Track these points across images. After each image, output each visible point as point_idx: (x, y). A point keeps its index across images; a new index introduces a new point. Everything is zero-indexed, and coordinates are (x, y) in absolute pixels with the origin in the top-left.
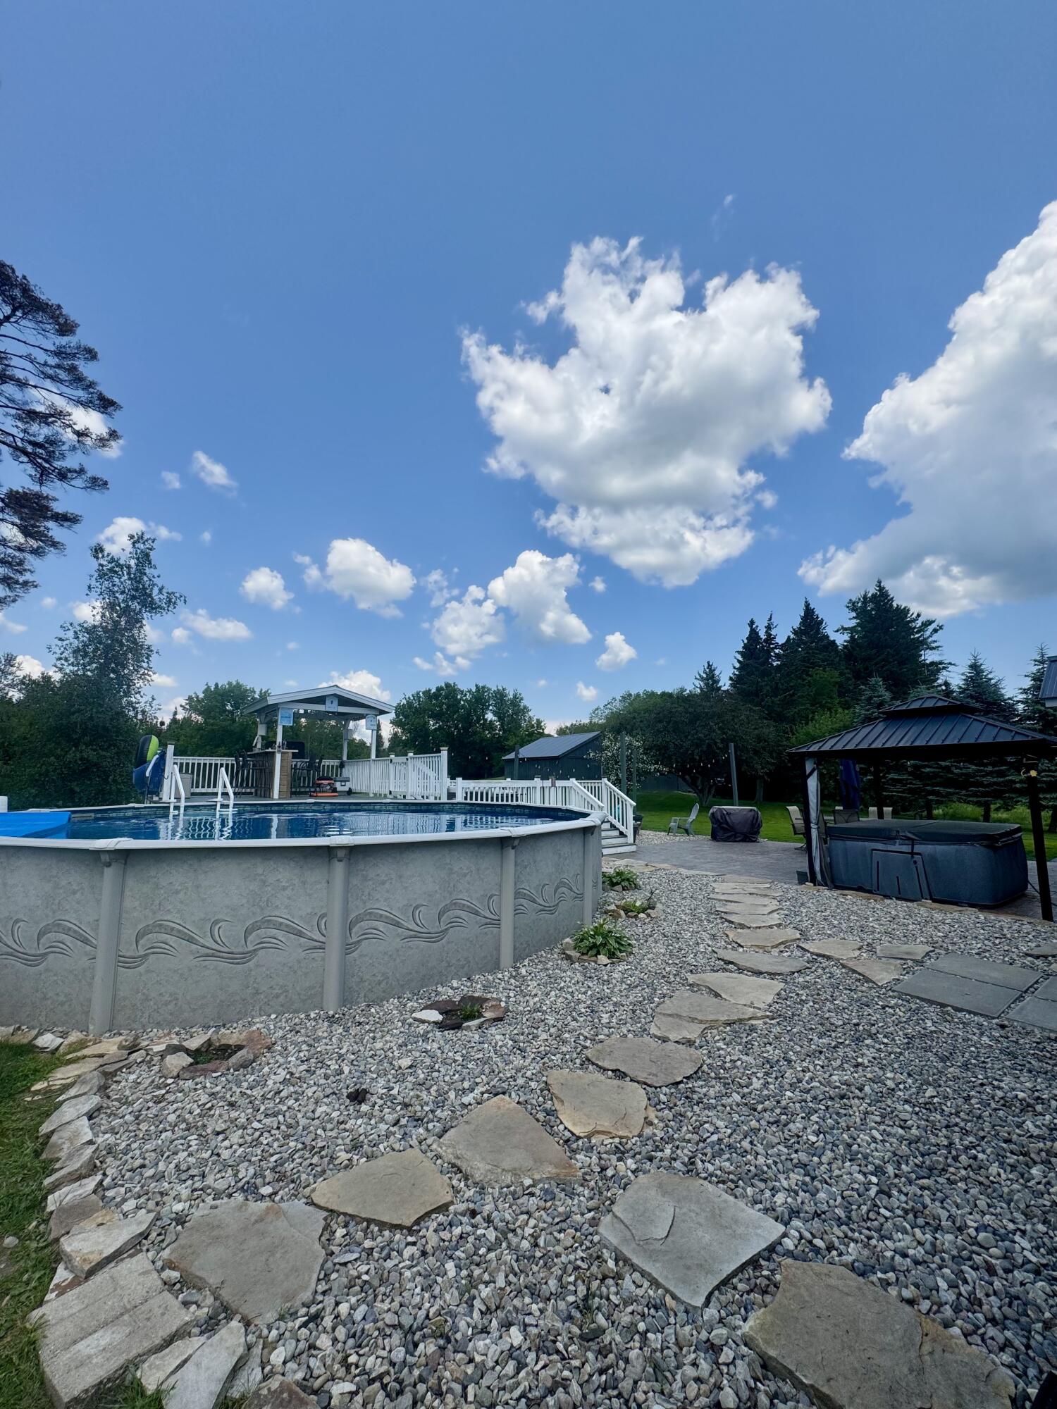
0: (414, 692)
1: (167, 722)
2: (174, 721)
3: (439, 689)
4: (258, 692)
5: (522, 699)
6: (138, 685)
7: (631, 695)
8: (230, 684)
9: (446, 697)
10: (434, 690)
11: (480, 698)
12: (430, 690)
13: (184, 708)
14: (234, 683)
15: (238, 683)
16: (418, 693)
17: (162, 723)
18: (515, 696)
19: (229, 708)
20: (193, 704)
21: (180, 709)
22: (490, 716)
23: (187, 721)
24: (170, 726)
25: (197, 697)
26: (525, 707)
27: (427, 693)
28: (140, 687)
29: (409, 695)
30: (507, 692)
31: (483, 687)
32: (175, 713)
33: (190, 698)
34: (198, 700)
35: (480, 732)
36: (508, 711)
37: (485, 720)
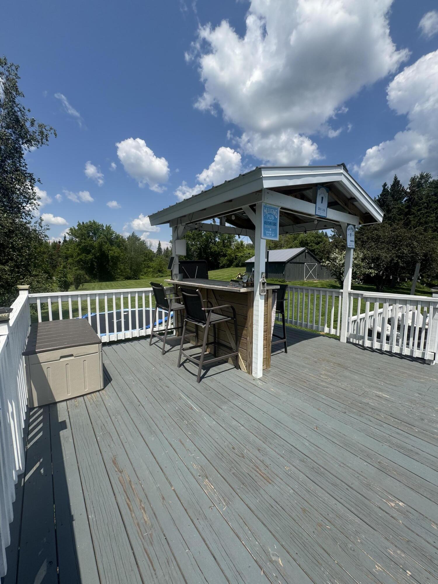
1: (62, 241)
2: (65, 241)
4: (105, 226)
6: (27, 209)
8: (90, 222)
13: (69, 234)
14: (92, 222)
15: (94, 222)
17: (60, 242)
19: (91, 234)
20: (73, 232)
21: (67, 235)
22: (218, 239)
23: (71, 241)
24: (63, 243)
25: (74, 228)
28: (29, 211)
32: (65, 237)
33: (71, 229)
34: (75, 230)
35: (214, 247)
36: (226, 237)
37: (215, 241)
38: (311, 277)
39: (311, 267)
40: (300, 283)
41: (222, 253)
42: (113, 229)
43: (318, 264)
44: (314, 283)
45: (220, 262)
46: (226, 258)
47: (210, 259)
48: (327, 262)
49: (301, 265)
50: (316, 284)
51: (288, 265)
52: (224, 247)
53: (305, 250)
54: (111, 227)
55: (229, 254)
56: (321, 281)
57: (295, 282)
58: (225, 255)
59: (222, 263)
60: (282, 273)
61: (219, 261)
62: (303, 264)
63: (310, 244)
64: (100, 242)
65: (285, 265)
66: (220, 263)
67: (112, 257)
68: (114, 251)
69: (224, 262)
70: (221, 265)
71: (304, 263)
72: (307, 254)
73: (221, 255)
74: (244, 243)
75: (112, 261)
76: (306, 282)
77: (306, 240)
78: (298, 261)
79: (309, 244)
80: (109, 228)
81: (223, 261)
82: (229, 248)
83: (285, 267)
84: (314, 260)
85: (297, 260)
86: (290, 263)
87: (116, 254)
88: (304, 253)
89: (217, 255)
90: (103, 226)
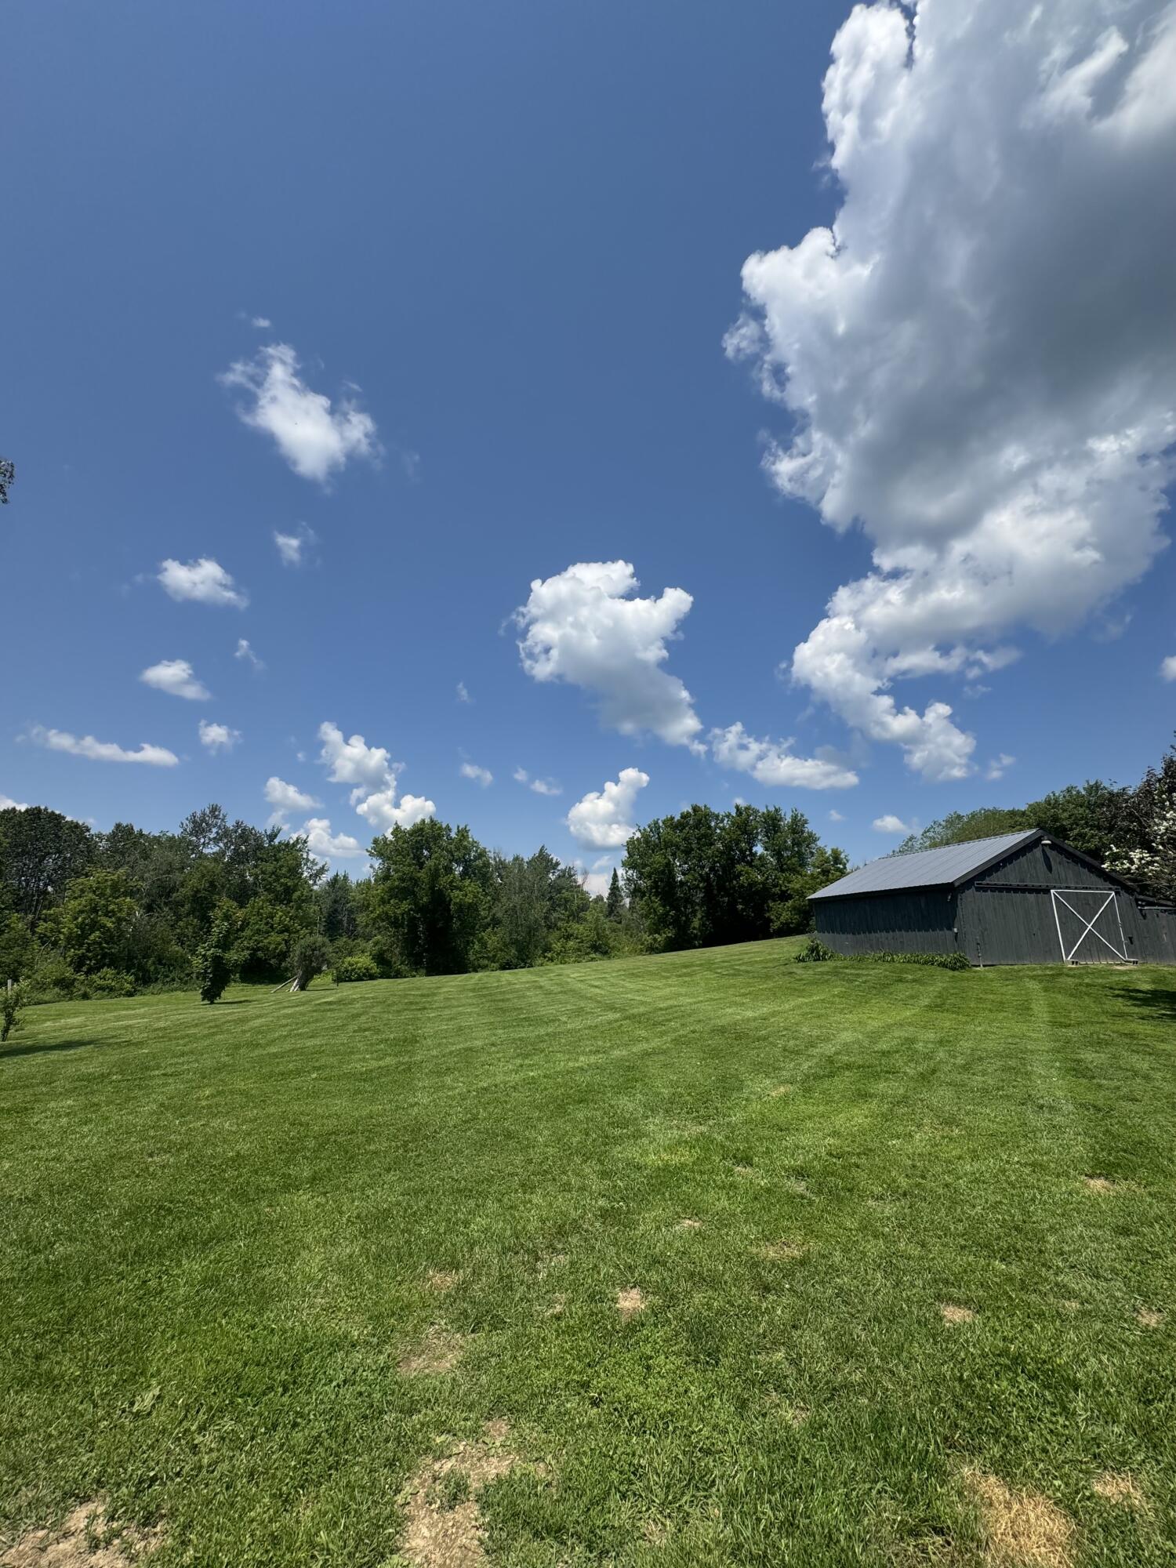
0: (650, 821)
3: (684, 816)
5: (806, 822)
7: (959, 817)
9: (697, 826)
10: (678, 817)
11: (744, 823)
12: (672, 818)
16: (656, 823)
18: (795, 818)
19: (425, 853)
22: (759, 849)
25: (385, 839)
26: (811, 835)
27: (670, 823)
29: (644, 825)
30: (782, 813)
31: (747, 809)
33: (376, 841)
34: (385, 842)
35: (747, 873)
36: (786, 842)
37: (753, 855)
38: (1092, 948)
39: (1088, 906)
40: (1040, 972)
41: (777, 890)
42: (474, 835)
43: (1117, 893)
44: (1112, 973)
45: (772, 917)
46: (790, 903)
47: (740, 907)
48: (1136, 855)
49: (1031, 897)
50: (1125, 978)
51: (970, 901)
52: (783, 871)
53: (1040, 839)
54: (467, 832)
55: (797, 891)
56: (1152, 965)
57: (1016, 967)
58: (784, 896)
59: (778, 918)
60: (950, 928)
61: (767, 915)
62: (1041, 895)
63: (1076, 832)
64: (432, 868)
65: (954, 898)
66: (771, 921)
67: (461, 907)
68: (467, 892)
69: (785, 916)
70: (775, 926)
71: (1047, 891)
72: (1052, 854)
73: (774, 894)
74: (842, 856)
75: (459, 918)
76: (1071, 969)
77: (1055, 819)
78: (1014, 882)
79: (1071, 829)
80: (463, 833)
81: (782, 913)
82: (799, 873)
83: (954, 903)
84: (1094, 878)
85: (1010, 876)
86: (978, 889)
87: (469, 900)
88: (1038, 852)
89: (761, 896)
90: (450, 830)
